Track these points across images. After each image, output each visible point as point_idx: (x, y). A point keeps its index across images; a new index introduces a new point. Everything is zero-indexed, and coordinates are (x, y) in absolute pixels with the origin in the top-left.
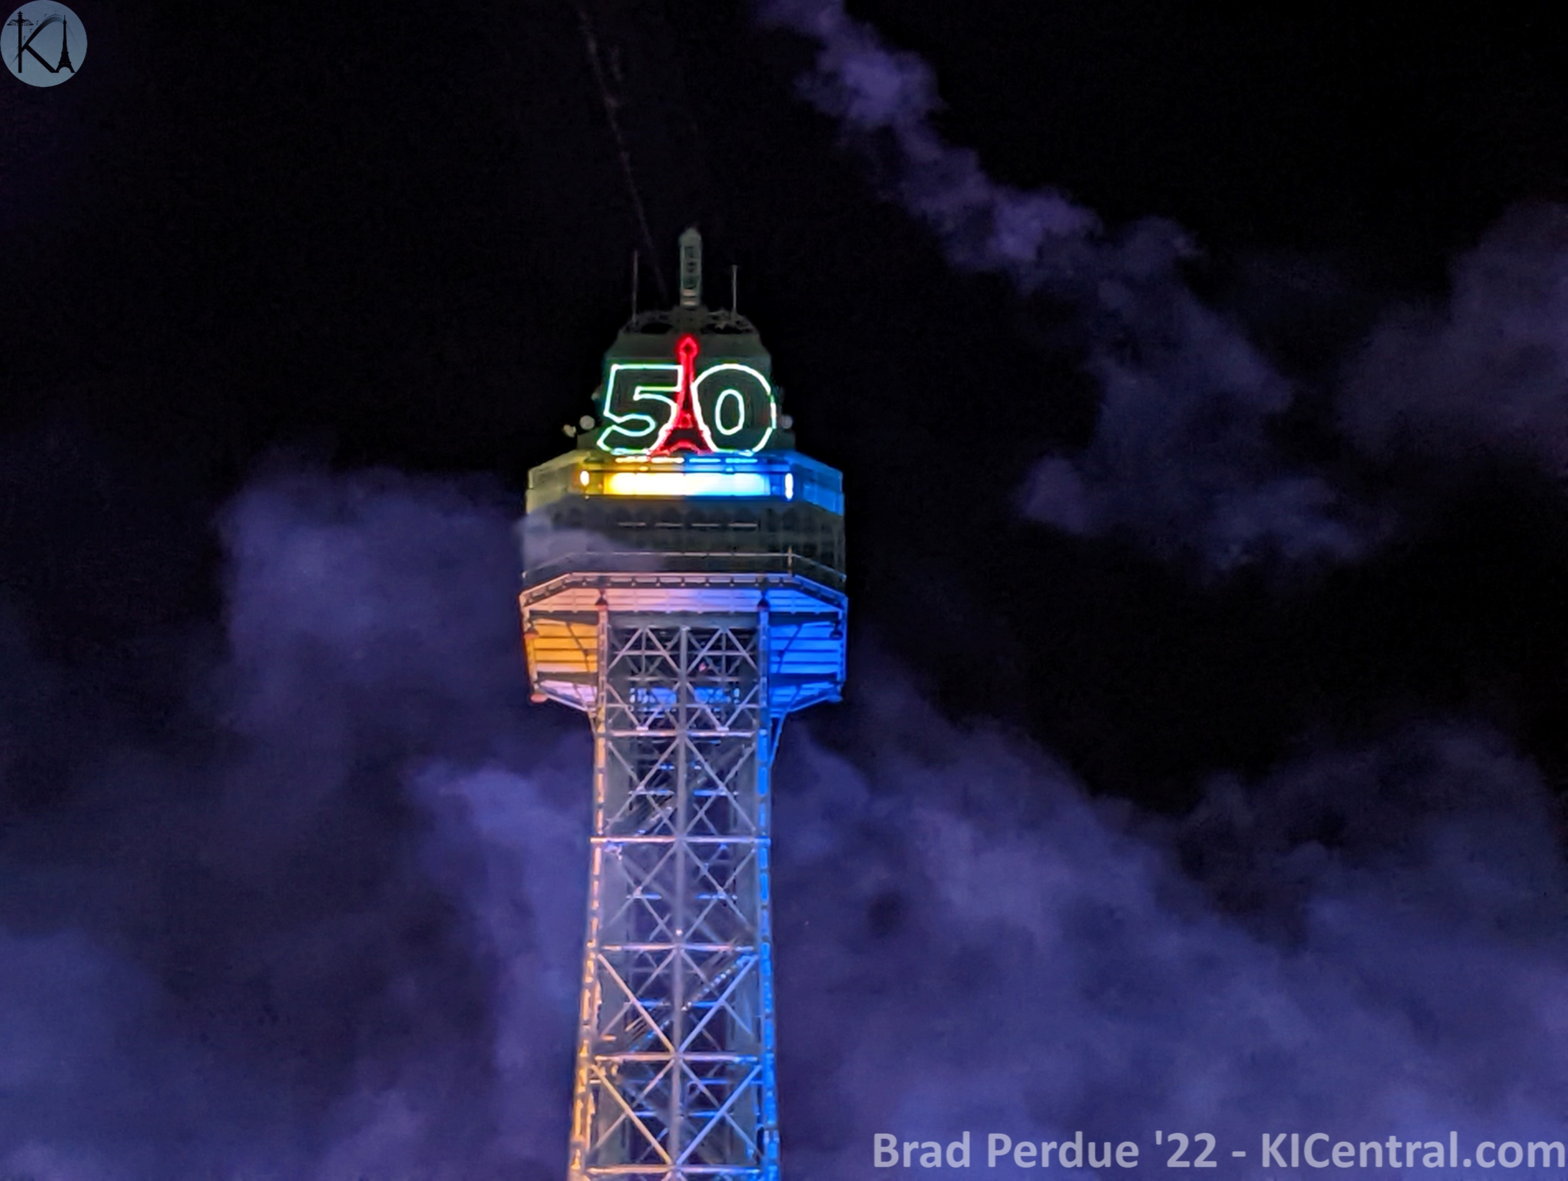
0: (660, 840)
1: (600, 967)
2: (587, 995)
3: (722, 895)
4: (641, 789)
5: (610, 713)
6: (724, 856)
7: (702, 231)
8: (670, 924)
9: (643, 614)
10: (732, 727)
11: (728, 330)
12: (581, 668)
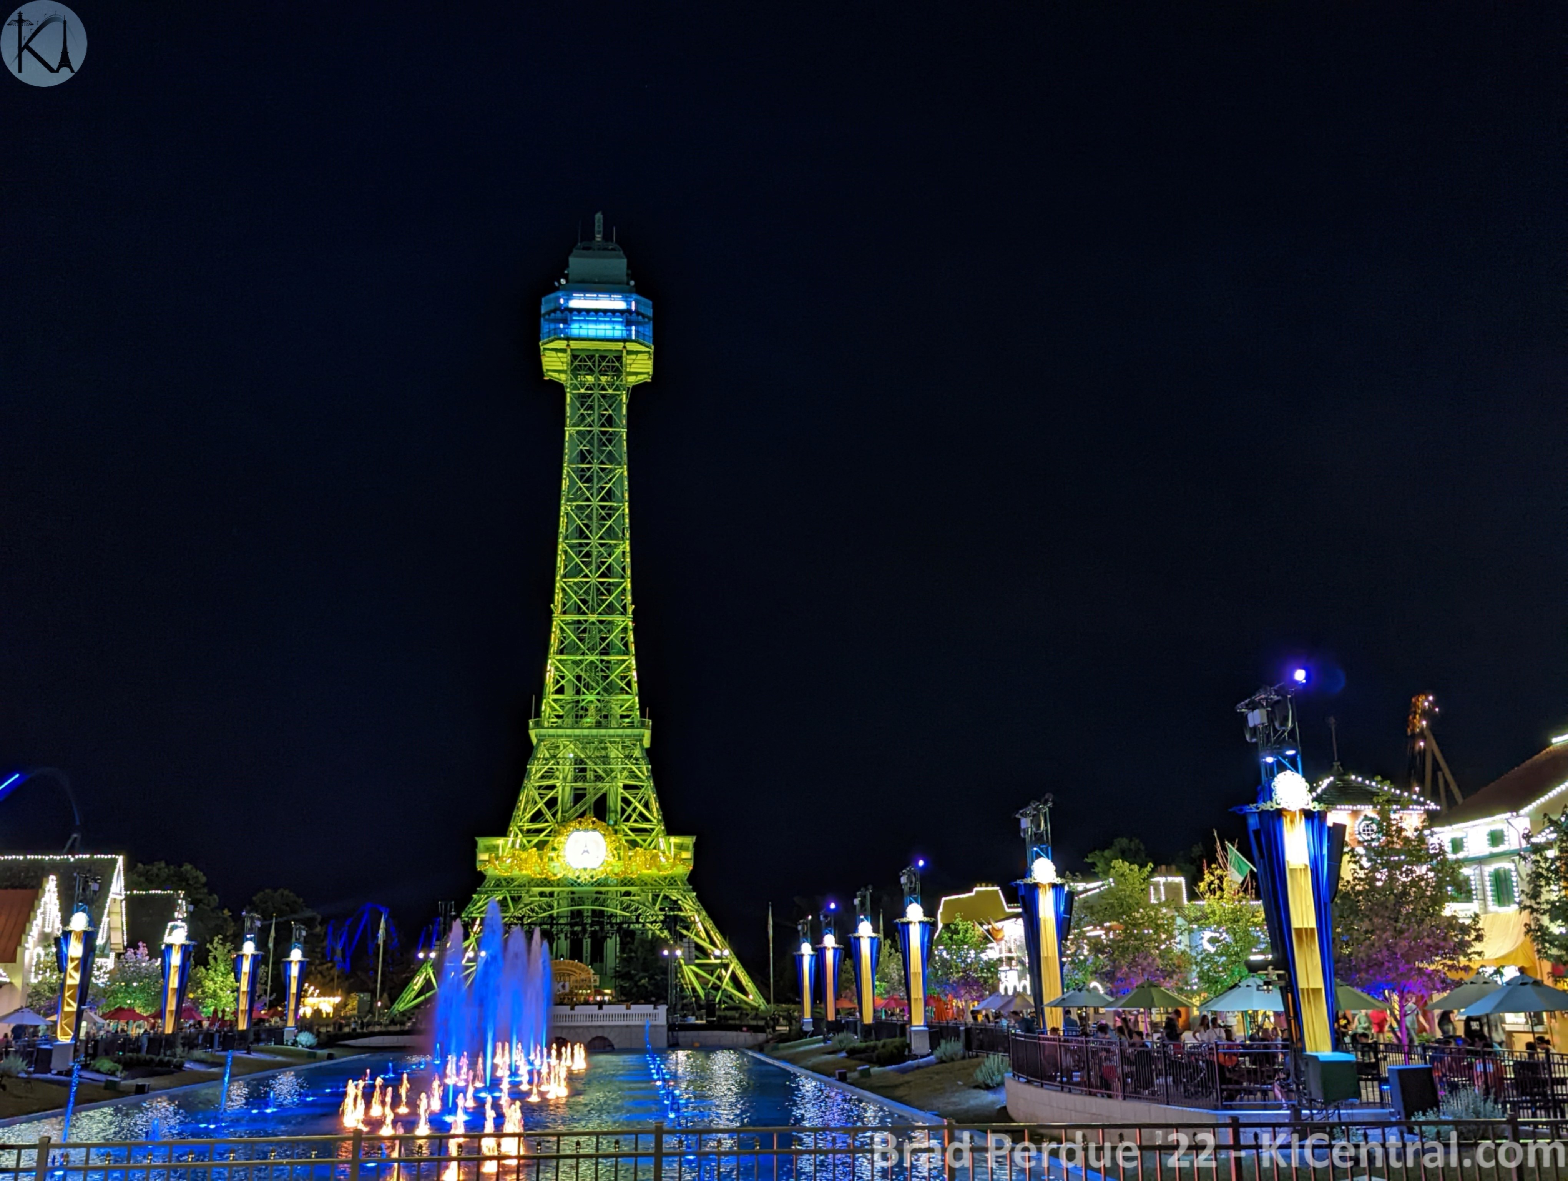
0: (589, 429)
1: (568, 472)
2: (564, 482)
3: (610, 448)
4: (582, 411)
5: (571, 384)
6: (611, 434)
7: (603, 214)
8: (592, 458)
9: (583, 350)
10: (614, 390)
11: (613, 249)
12: (561, 368)
